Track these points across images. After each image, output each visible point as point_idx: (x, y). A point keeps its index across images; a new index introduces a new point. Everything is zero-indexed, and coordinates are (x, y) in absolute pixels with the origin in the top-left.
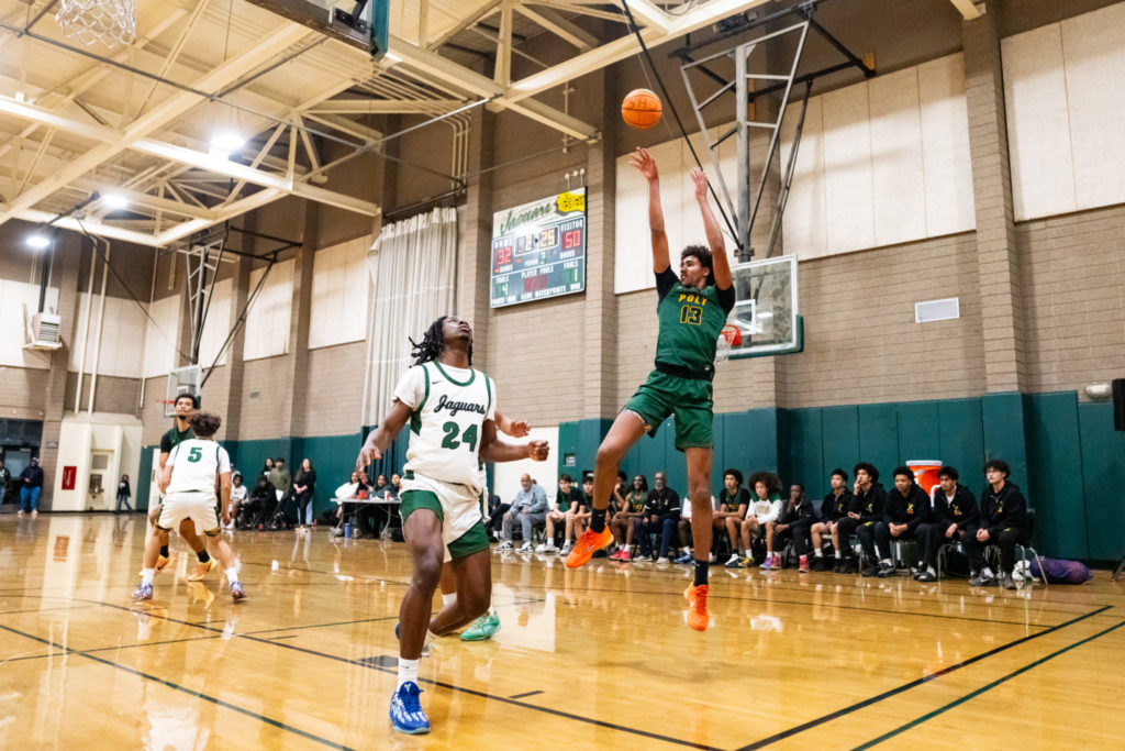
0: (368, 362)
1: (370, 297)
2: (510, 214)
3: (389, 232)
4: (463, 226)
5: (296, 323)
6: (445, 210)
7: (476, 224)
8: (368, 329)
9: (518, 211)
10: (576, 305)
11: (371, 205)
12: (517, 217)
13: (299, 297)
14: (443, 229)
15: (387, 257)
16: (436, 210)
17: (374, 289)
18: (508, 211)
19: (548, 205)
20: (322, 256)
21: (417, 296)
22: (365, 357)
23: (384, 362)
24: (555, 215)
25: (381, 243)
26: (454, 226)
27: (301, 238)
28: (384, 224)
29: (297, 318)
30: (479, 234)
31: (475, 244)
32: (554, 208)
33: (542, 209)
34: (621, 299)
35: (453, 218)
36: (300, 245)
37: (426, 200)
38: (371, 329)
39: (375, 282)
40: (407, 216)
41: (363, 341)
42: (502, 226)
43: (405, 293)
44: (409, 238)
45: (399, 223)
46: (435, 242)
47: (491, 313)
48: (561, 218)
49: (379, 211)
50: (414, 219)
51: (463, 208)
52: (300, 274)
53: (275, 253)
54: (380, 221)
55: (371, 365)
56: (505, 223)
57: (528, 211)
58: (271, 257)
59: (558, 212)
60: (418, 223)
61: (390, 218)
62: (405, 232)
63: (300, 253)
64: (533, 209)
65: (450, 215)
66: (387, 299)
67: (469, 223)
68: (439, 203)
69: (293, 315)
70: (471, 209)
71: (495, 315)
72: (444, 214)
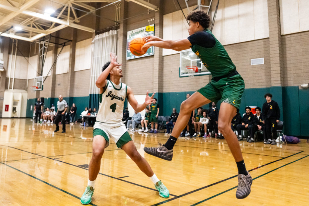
0: (91, 75)
1: (92, 56)
2: (132, 32)
3: (97, 37)
4: (119, 36)
5: (71, 64)
6: (113, 31)
7: (122, 35)
8: (91, 65)
9: (135, 31)
10: (151, 59)
11: (92, 29)
12: (134, 33)
13: (71, 56)
14: (113, 36)
15: (97, 45)
16: (111, 31)
17: (93, 54)
18: (132, 31)
19: (143, 30)
20: (78, 44)
21: (105, 56)
22: (90, 74)
23: (96, 75)
24: (145, 32)
25: (95, 40)
26: (116, 35)
27: (72, 39)
28: (96, 35)
29: (71, 62)
30: (123, 38)
31: (122, 41)
32: (145, 30)
33: (141, 30)
34: (164, 57)
35: (116, 33)
36: (72, 41)
37: (108, 28)
38: (92, 66)
39: (93, 52)
40: (102, 32)
41: (90, 69)
42: (130, 35)
43: (102, 55)
44: (103, 39)
45: (100, 35)
46: (111, 40)
47: (127, 61)
48: (147, 33)
49: (94, 31)
50: (104, 33)
51: (118, 30)
52: (72, 49)
53: (65, 43)
54: (94, 34)
55: (92, 76)
56: (131, 35)
57: (137, 31)
58: (64, 44)
59: (146, 31)
60: (105, 35)
61: (97, 33)
62: (102, 37)
63: (72, 43)
64: (139, 31)
65: (115, 32)
66: (97, 57)
67: (120, 34)
68: (112, 29)
69: (70, 62)
70: (121, 31)
71: (128, 62)
72: (113, 32)
